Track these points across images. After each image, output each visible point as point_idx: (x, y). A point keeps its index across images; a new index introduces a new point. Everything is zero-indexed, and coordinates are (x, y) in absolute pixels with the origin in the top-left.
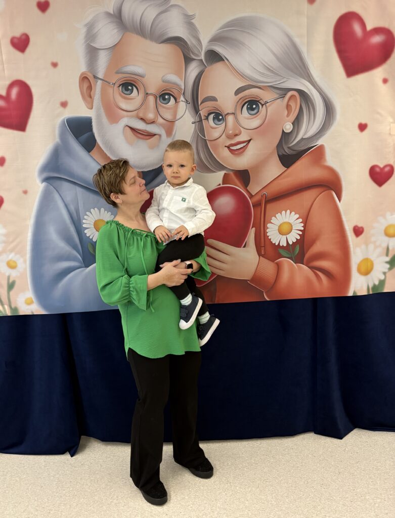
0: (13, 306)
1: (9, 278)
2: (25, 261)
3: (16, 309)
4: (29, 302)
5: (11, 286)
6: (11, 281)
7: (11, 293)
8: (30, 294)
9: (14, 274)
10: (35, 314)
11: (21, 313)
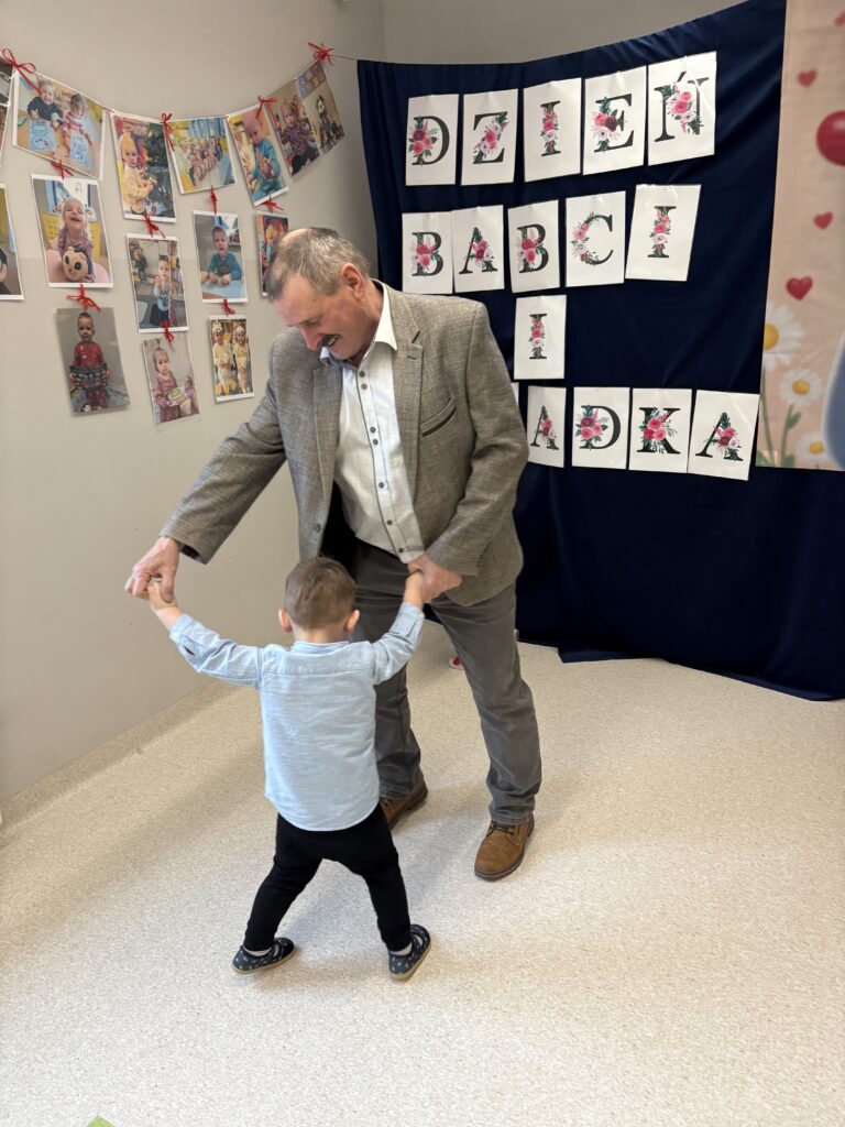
0: (788, 453)
1: (791, 408)
2: (824, 384)
3: (791, 458)
4: (815, 450)
5: (792, 421)
6: (794, 413)
7: (791, 432)
8: (819, 436)
9: (800, 403)
10: (822, 468)
11: (799, 465)
